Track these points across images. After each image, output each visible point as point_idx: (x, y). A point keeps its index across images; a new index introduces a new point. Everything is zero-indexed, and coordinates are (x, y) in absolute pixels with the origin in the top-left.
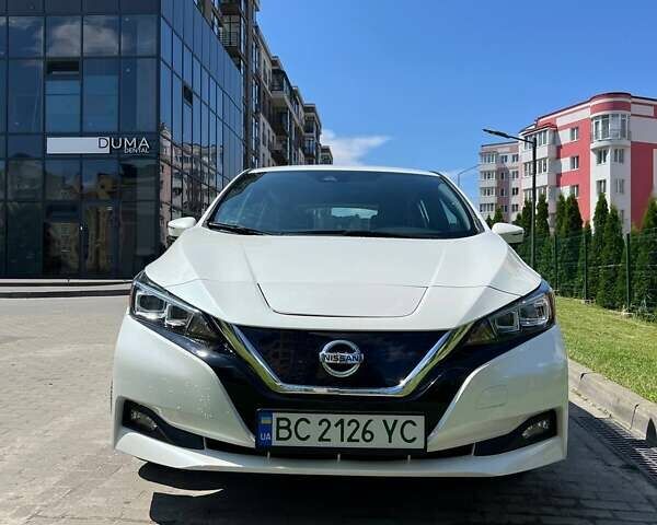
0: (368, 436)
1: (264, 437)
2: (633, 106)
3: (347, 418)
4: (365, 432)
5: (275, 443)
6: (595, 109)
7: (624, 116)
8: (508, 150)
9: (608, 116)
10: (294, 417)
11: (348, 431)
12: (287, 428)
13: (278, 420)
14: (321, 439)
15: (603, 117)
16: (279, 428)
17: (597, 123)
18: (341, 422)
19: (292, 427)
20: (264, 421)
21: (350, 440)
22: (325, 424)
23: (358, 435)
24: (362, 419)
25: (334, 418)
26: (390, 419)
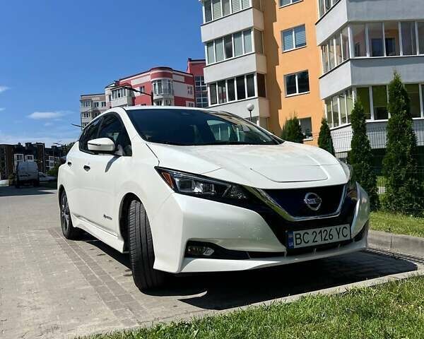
0: (331, 237)
1: (291, 245)
2: (174, 76)
3: (323, 229)
4: (330, 235)
5: (295, 247)
6: (153, 76)
7: (169, 81)
8: (99, 98)
9: (160, 81)
10: (302, 232)
11: (324, 235)
12: (300, 238)
13: (296, 235)
14: (314, 241)
15: (158, 81)
16: (296, 239)
17: (155, 85)
18: (321, 232)
19: (302, 238)
20: (290, 236)
21: (325, 240)
22: (314, 234)
23: (327, 238)
24: (328, 229)
25: (318, 230)
26: (338, 227)
